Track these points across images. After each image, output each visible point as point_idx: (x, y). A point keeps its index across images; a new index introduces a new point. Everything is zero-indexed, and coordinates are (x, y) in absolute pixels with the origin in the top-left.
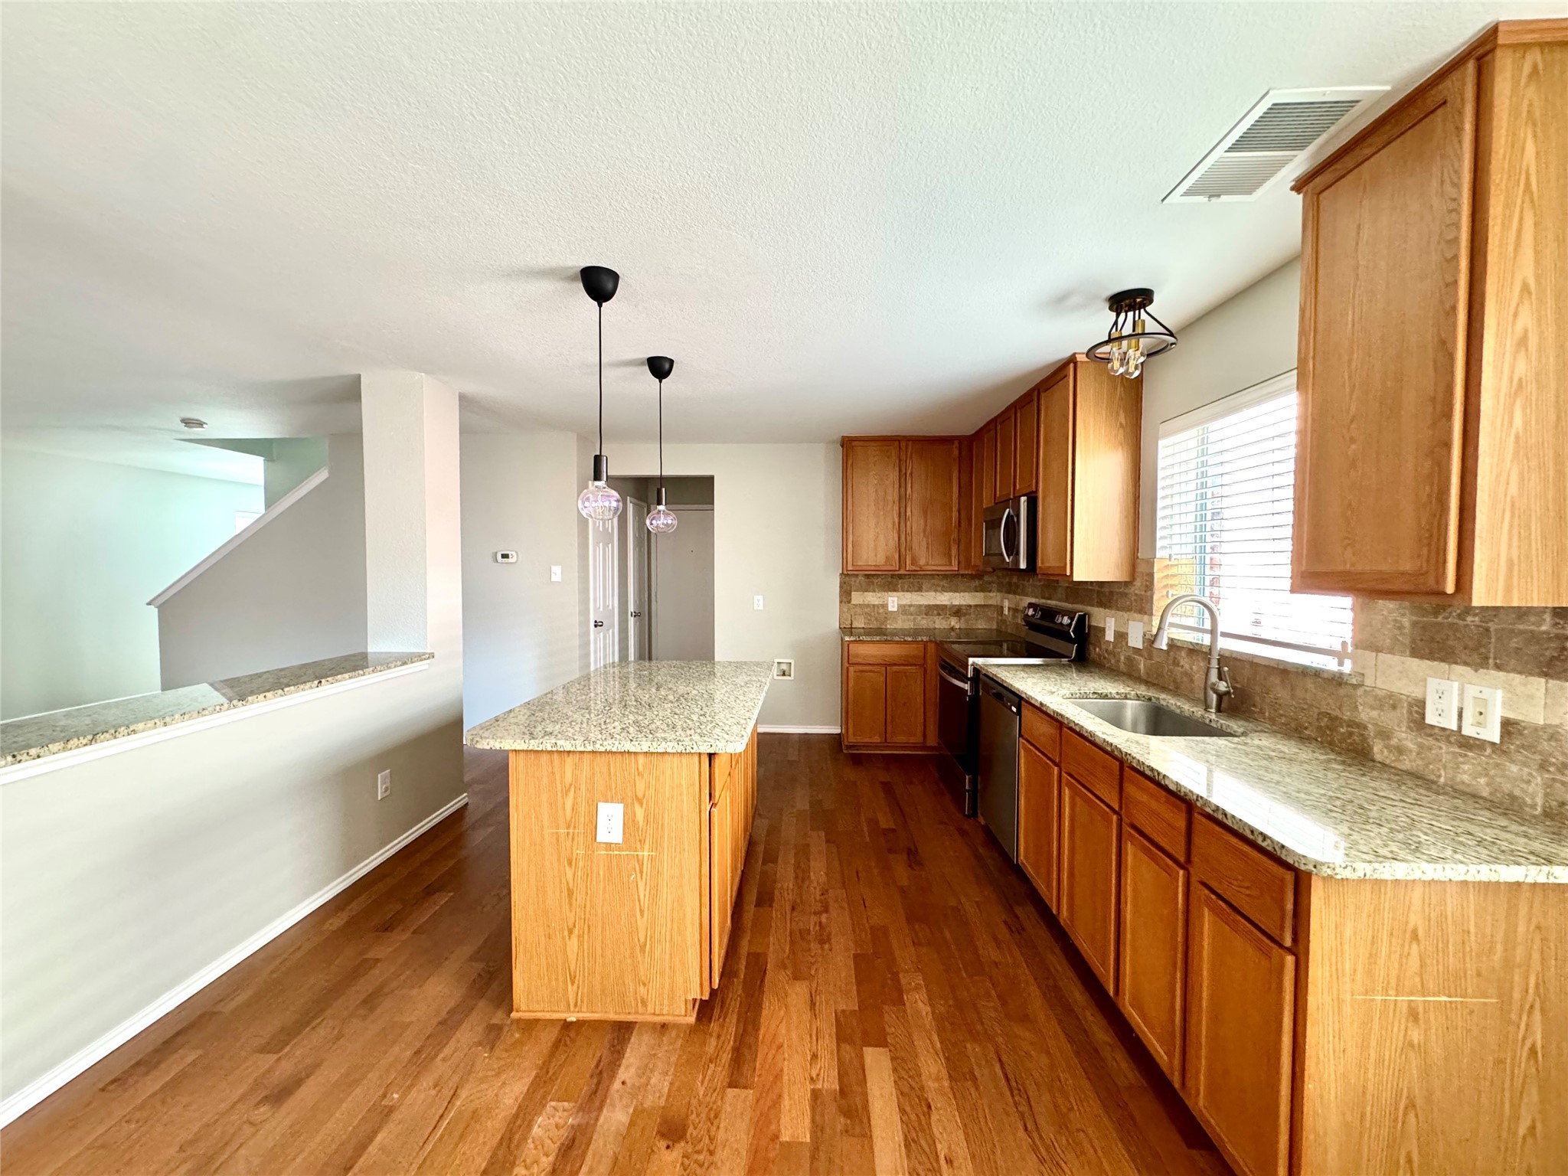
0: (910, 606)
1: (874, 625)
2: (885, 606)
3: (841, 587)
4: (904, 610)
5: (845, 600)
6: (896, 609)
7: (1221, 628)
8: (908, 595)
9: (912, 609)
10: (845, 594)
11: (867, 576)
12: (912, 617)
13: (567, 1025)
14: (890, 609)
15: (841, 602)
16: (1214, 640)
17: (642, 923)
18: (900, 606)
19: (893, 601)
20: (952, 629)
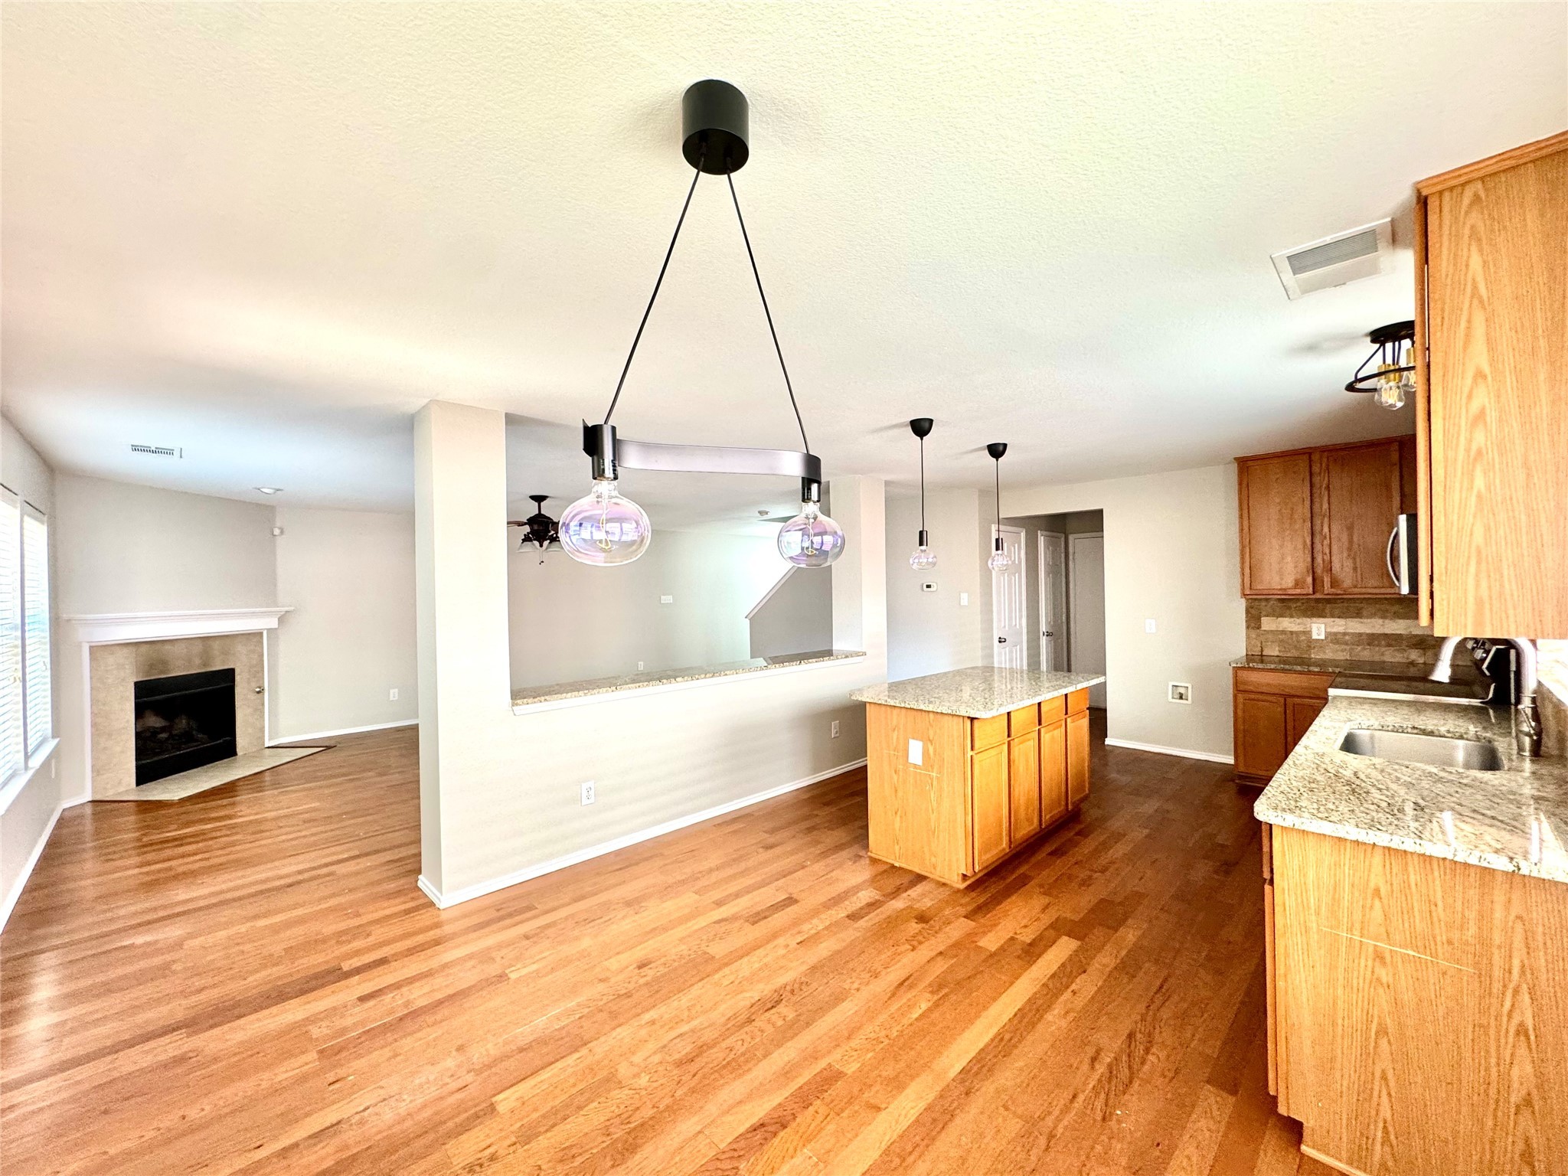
0: (1345, 634)
1: (1294, 653)
2: (1308, 633)
3: (1248, 612)
4: (1334, 638)
5: (1253, 625)
6: (1322, 637)
8: (1341, 622)
9: (1347, 638)
10: (1253, 619)
11: (1282, 601)
12: (1348, 648)
14: (1315, 636)
15: (1248, 627)
18: (1328, 634)
19: (1319, 629)
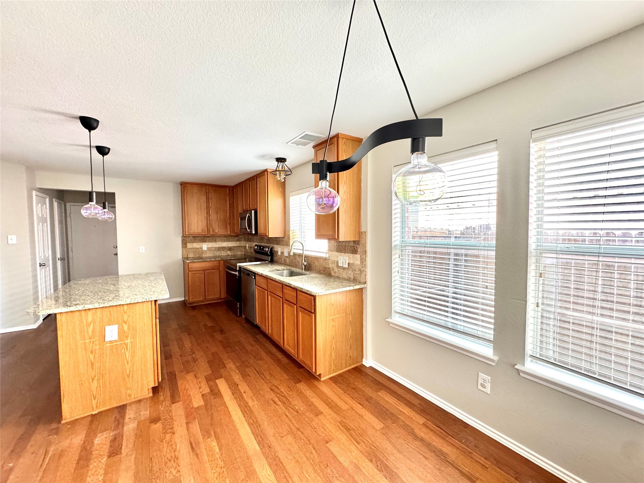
0: (212, 248)
1: (198, 256)
2: (201, 248)
3: (182, 241)
4: (209, 249)
5: (184, 246)
6: (206, 249)
7: (305, 249)
8: (211, 243)
10: (184, 244)
11: (194, 237)
12: (213, 252)
13: (93, 416)
14: (204, 249)
15: (182, 247)
16: (303, 252)
17: (128, 367)
18: (207, 248)
19: (205, 246)
20: (228, 255)
